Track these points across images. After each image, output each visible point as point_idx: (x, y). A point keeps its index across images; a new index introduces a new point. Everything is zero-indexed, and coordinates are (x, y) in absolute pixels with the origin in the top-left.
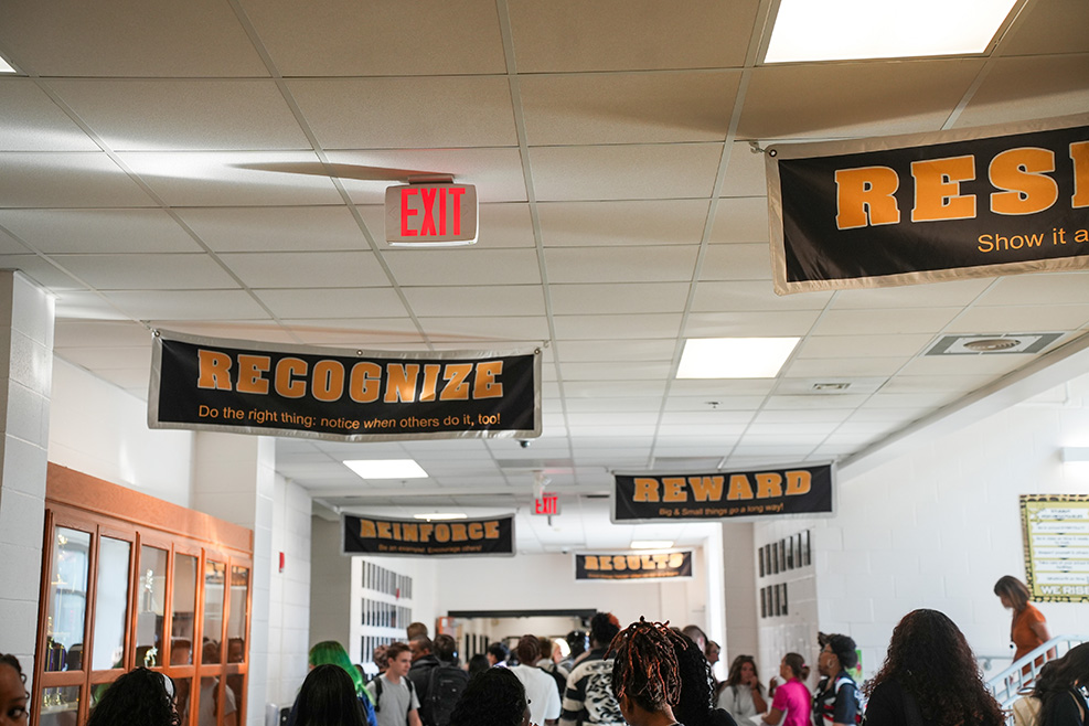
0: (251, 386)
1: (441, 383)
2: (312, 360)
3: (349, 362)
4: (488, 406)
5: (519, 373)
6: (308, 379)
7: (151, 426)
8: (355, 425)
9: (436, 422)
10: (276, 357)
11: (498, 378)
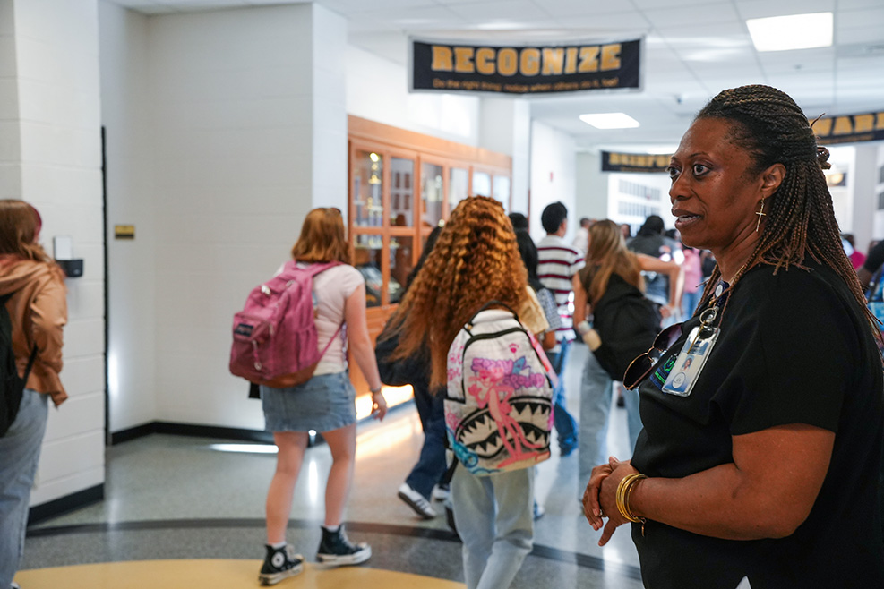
0: (464, 67)
1: (579, 61)
2: (497, 49)
3: (519, 50)
4: (609, 74)
5: (631, 52)
6: (495, 61)
7: (410, 92)
8: (525, 88)
9: (576, 85)
10: (476, 48)
11: (617, 56)
